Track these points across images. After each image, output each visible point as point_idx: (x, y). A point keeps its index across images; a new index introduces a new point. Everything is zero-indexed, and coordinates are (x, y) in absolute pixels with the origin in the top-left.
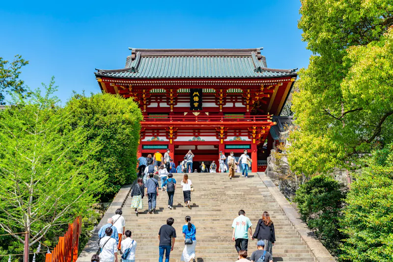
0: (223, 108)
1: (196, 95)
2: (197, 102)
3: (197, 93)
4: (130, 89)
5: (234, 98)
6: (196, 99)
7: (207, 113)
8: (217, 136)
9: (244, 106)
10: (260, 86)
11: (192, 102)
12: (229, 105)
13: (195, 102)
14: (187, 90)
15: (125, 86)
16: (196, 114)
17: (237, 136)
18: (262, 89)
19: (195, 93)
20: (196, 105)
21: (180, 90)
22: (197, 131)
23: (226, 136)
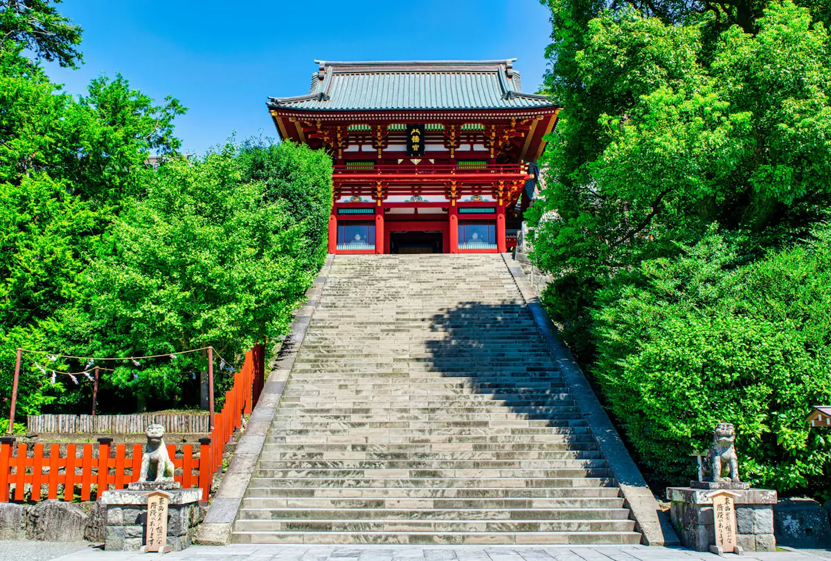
0: (456, 153)
1: (415, 134)
2: (417, 144)
3: (417, 131)
4: (319, 126)
5: (472, 137)
6: (416, 139)
7: (432, 161)
8: (447, 194)
9: (487, 149)
10: (511, 121)
11: (410, 144)
12: (465, 148)
13: (415, 144)
14: (402, 127)
15: (310, 122)
16: (416, 161)
17: (477, 194)
18: (513, 124)
19: (414, 131)
20: (416, 148)
21: (392, 127)
22: (417, 188)
23: (459, 195)
